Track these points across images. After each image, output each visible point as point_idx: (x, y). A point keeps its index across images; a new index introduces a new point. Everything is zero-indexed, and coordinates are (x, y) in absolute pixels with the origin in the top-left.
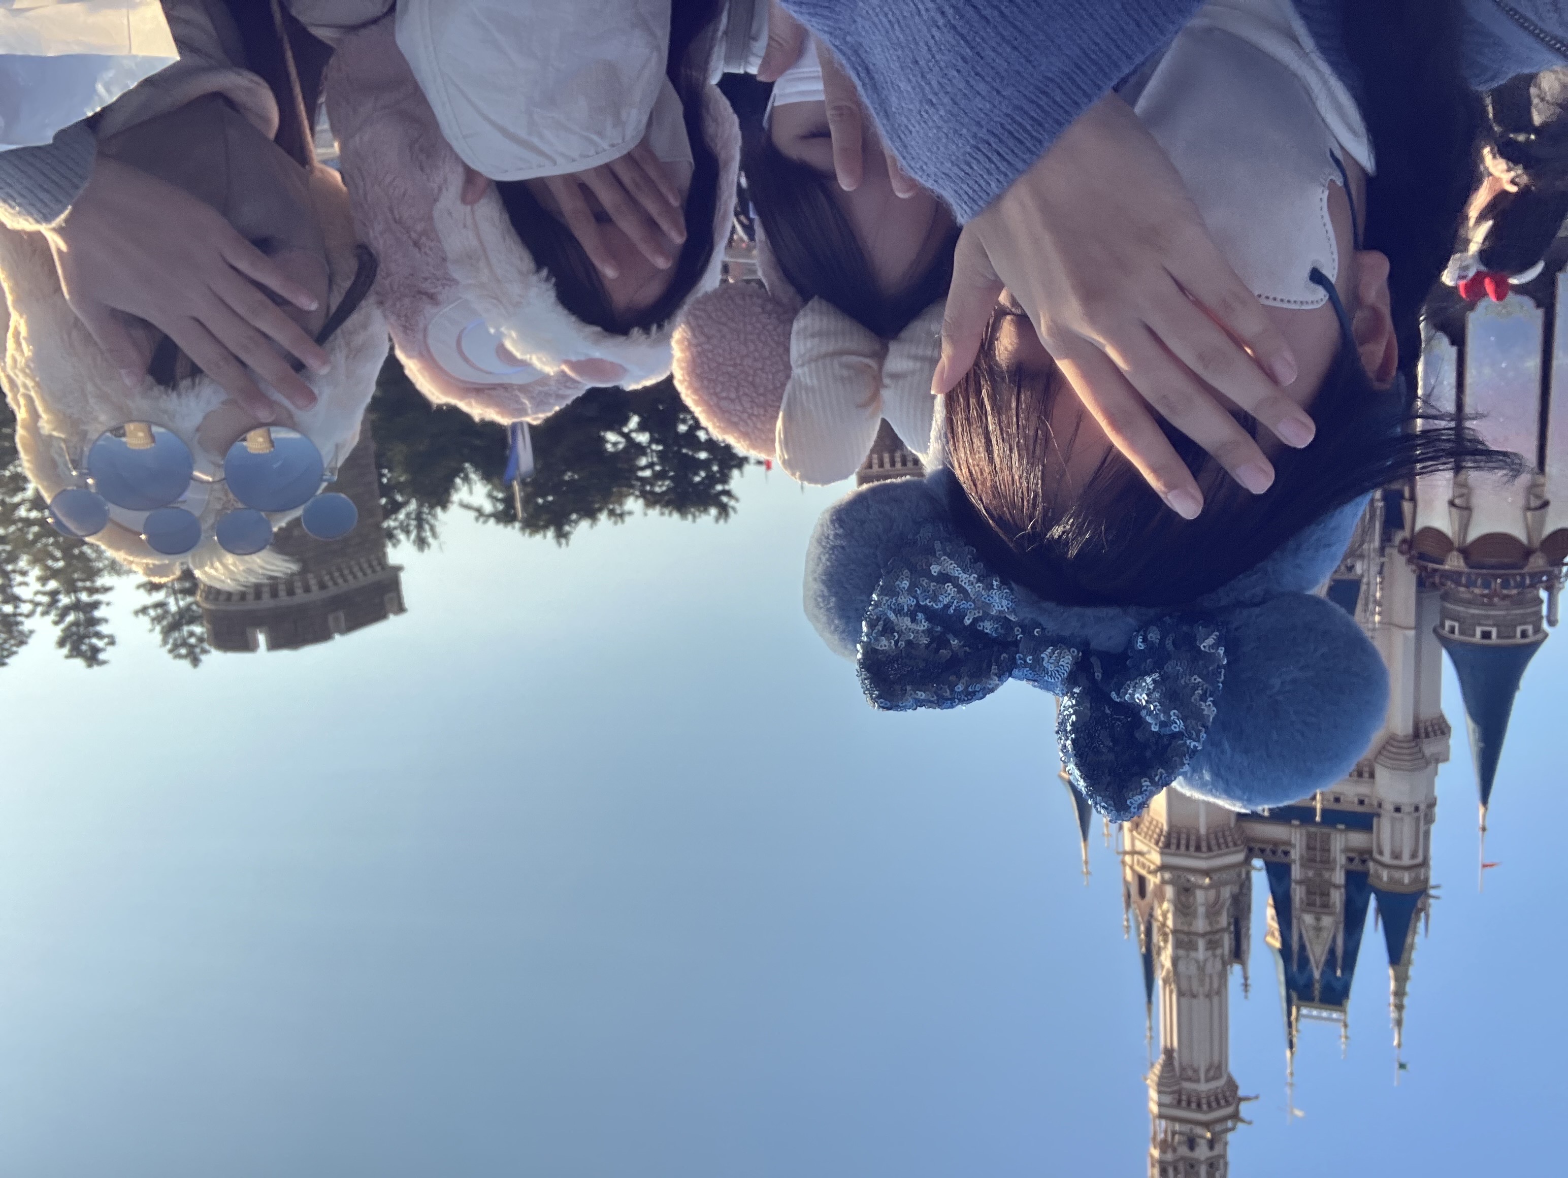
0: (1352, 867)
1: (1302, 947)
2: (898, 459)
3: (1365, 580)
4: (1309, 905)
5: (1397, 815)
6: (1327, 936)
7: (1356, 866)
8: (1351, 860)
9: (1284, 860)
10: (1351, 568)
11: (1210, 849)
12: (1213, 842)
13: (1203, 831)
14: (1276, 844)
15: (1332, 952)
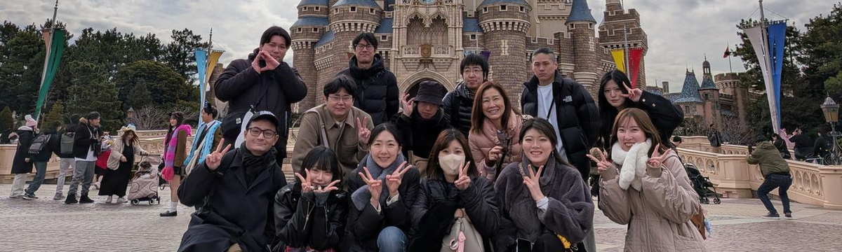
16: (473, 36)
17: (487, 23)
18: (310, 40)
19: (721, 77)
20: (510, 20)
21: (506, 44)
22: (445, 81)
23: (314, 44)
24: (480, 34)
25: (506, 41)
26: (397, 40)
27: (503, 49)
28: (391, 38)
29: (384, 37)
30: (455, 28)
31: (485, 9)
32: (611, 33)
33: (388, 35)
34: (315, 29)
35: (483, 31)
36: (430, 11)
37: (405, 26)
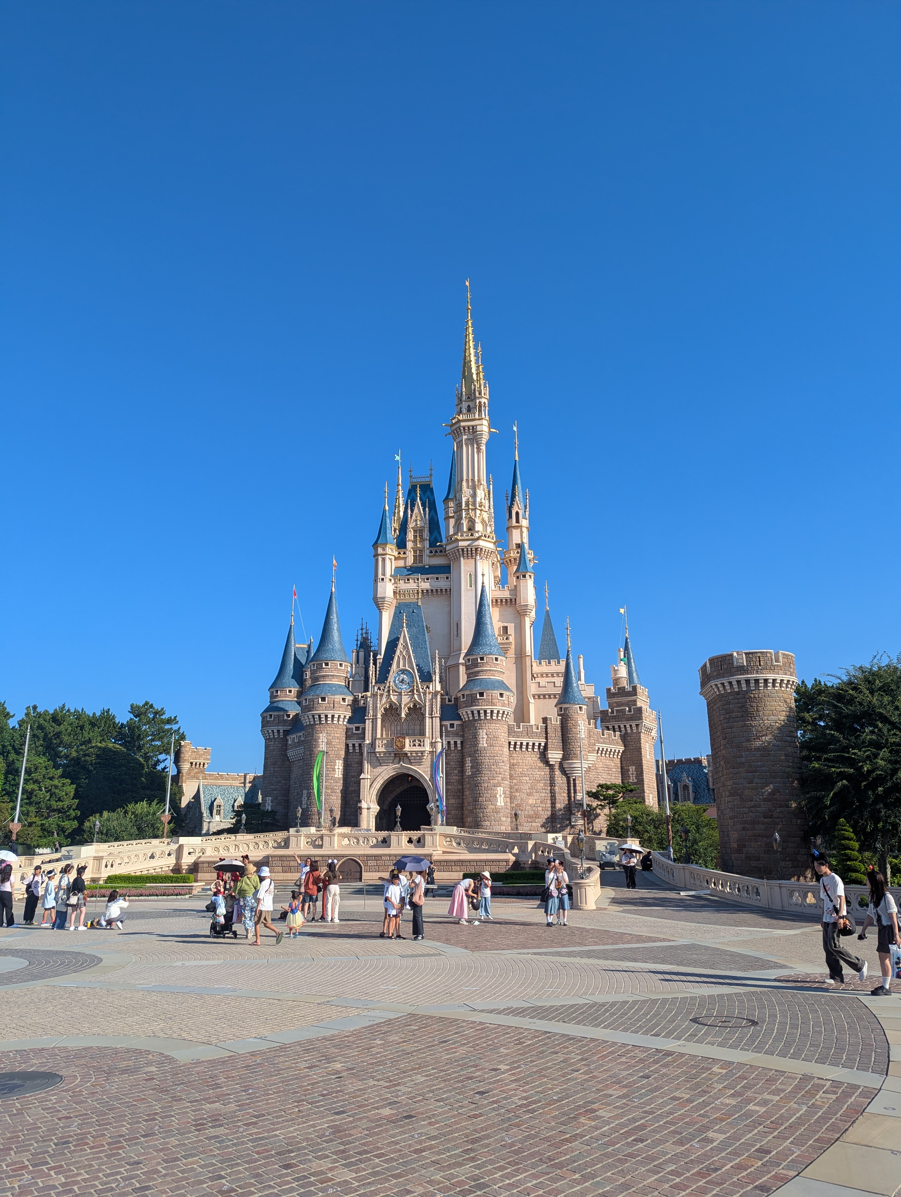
0: (404, 550)
1: (424, 510)
2: (623, 729)
3: (373, 684)
4: (421, 529)
5: (383, 577)
6: (414, 517)
7: (401, 551)
8: (404, 553)
9: (432, 549)
10: (379, 689)
11: (458, 550)
12: (457, 554)
13: (462, 559)
14: (435, 555)
15: (412, 511)
16: (452, 726)
17: (465, 711)
18: (282, 729)
20: (489, 709)
21: (484, 734)
22: (422, 777)
23: (287, 733)
24: (458, 722)
25: (485, 731)
26: (370, 732)
27: (481, 739)
28: (364, 729)
29: (356, 728)
30: (432, 718)
31: (463, 695)
33: (361, 725)
34: (288, 716)
35: (462, 720)
36: (405, 699)
37: (379, 716)
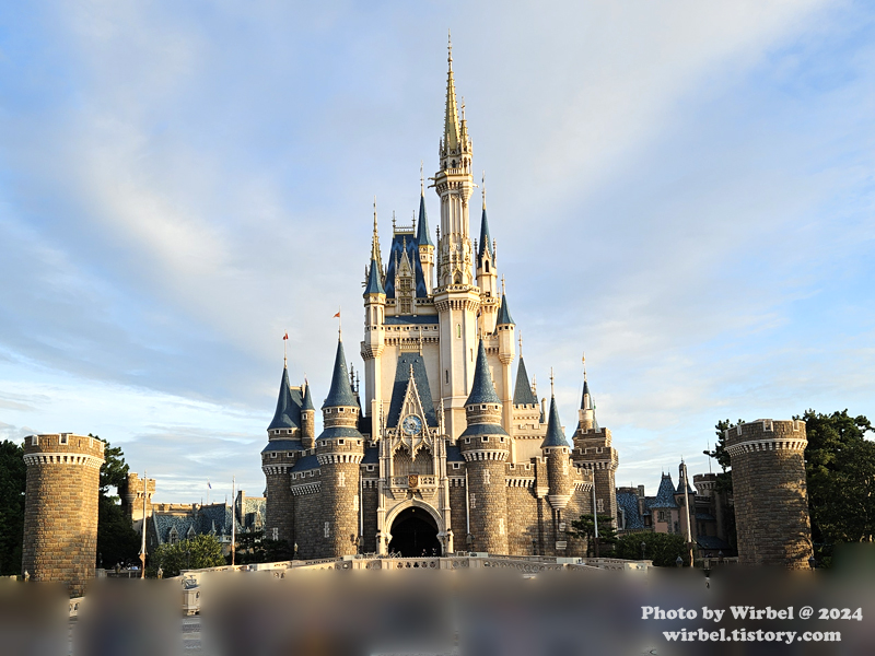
0: (393, 299)
1: (411, 261)
2: (593, 467)
3: (385, 428)
4: (409, 280)
5: (376, 324)
6: (401, 268)
7: (390, 300)
8: (393, 302)
9: (419, 299)
10: (390, 432)
11: (447, 302)
12: (446, 305)
13: (451, 310)
14: (423, 305)
15: (399, 259)
16: (456, 465)
17: (469, 454)
18: (285, 466)
19: (698, 478)
20: (492, 451)
21: (488, 473)
22: (431, 509)
23: (289, 469)
24: (462, 463)
25: (488, 471)
26: (384, 470)
27: (485, 477)
28: (377, 468)
29: (370, 467)
30: (440, 458)
31: (468, 439)
32: (583, 452)
33: (374, 465)
34: (290, 454)
35: (466, 461)
36: (415, 441)
37: (392, 457)
